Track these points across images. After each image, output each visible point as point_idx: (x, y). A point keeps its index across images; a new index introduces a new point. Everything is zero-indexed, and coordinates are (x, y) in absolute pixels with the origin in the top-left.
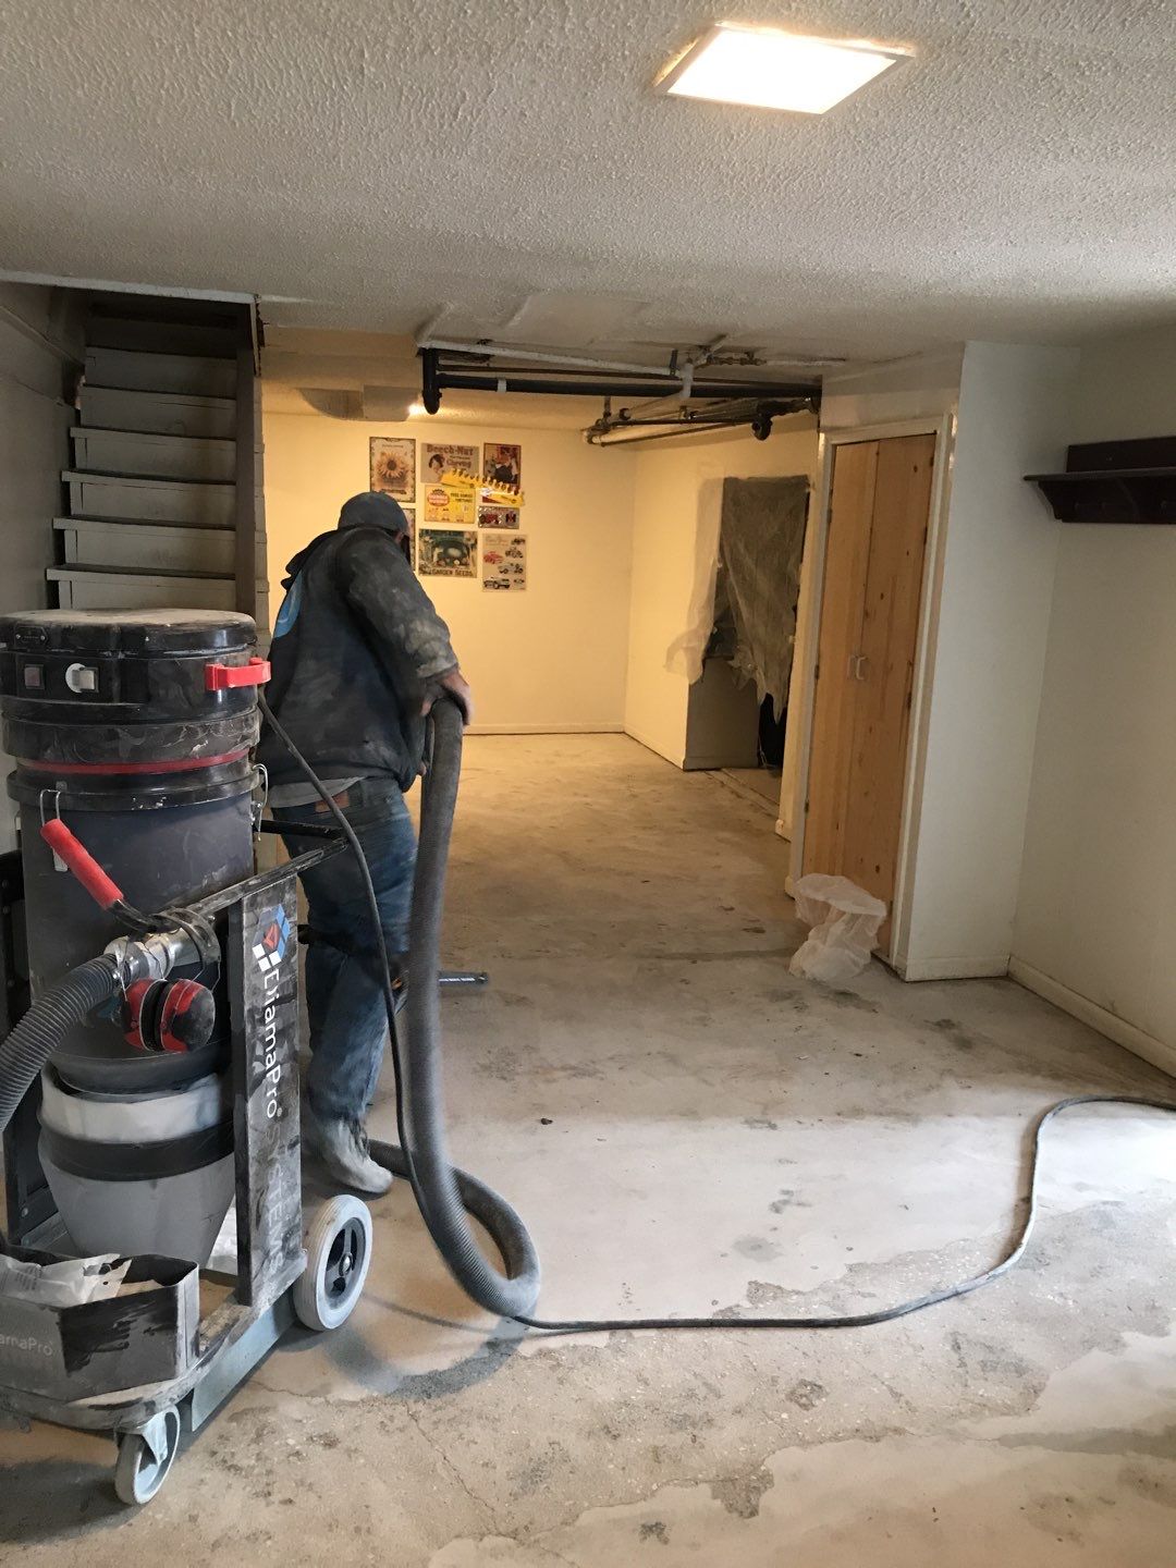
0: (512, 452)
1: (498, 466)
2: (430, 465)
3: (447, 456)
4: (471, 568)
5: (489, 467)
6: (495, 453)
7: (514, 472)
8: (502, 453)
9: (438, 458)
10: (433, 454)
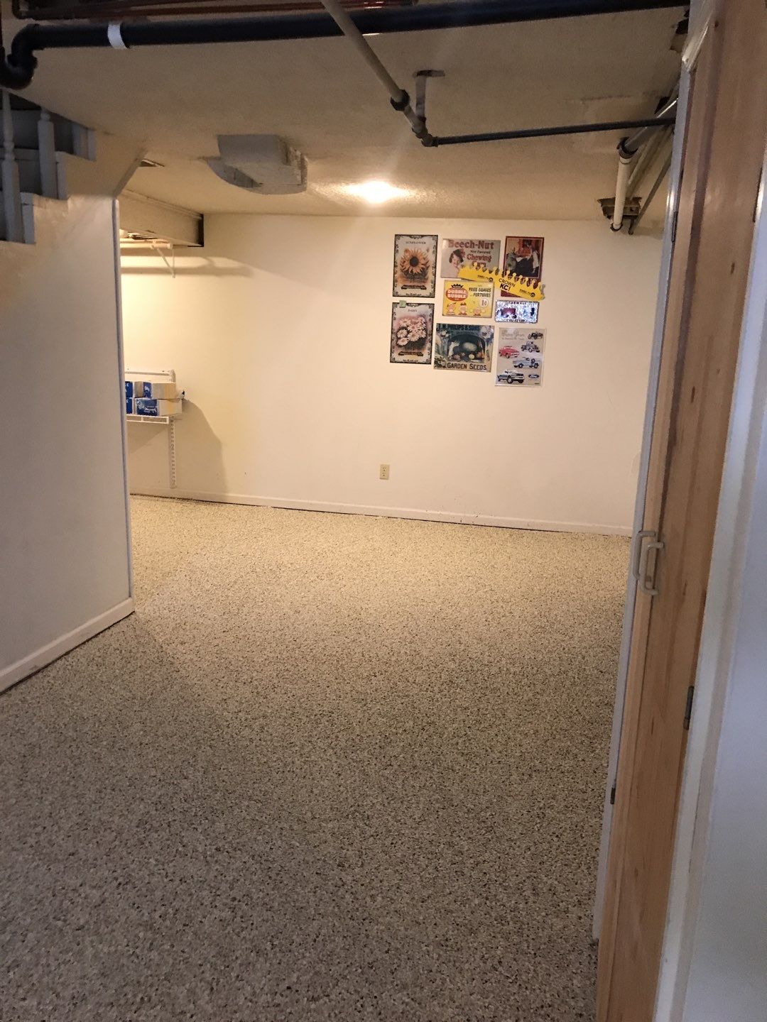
0: (535, 244)
1: (519, 259)
2: (451, 261)
3: (467, 251)
4: (486, 362)
5: (509, 261)
6: (516, 246)
7: (536, 264)
8: (524, 246)
9: (459, 254)
10: (455, 249)
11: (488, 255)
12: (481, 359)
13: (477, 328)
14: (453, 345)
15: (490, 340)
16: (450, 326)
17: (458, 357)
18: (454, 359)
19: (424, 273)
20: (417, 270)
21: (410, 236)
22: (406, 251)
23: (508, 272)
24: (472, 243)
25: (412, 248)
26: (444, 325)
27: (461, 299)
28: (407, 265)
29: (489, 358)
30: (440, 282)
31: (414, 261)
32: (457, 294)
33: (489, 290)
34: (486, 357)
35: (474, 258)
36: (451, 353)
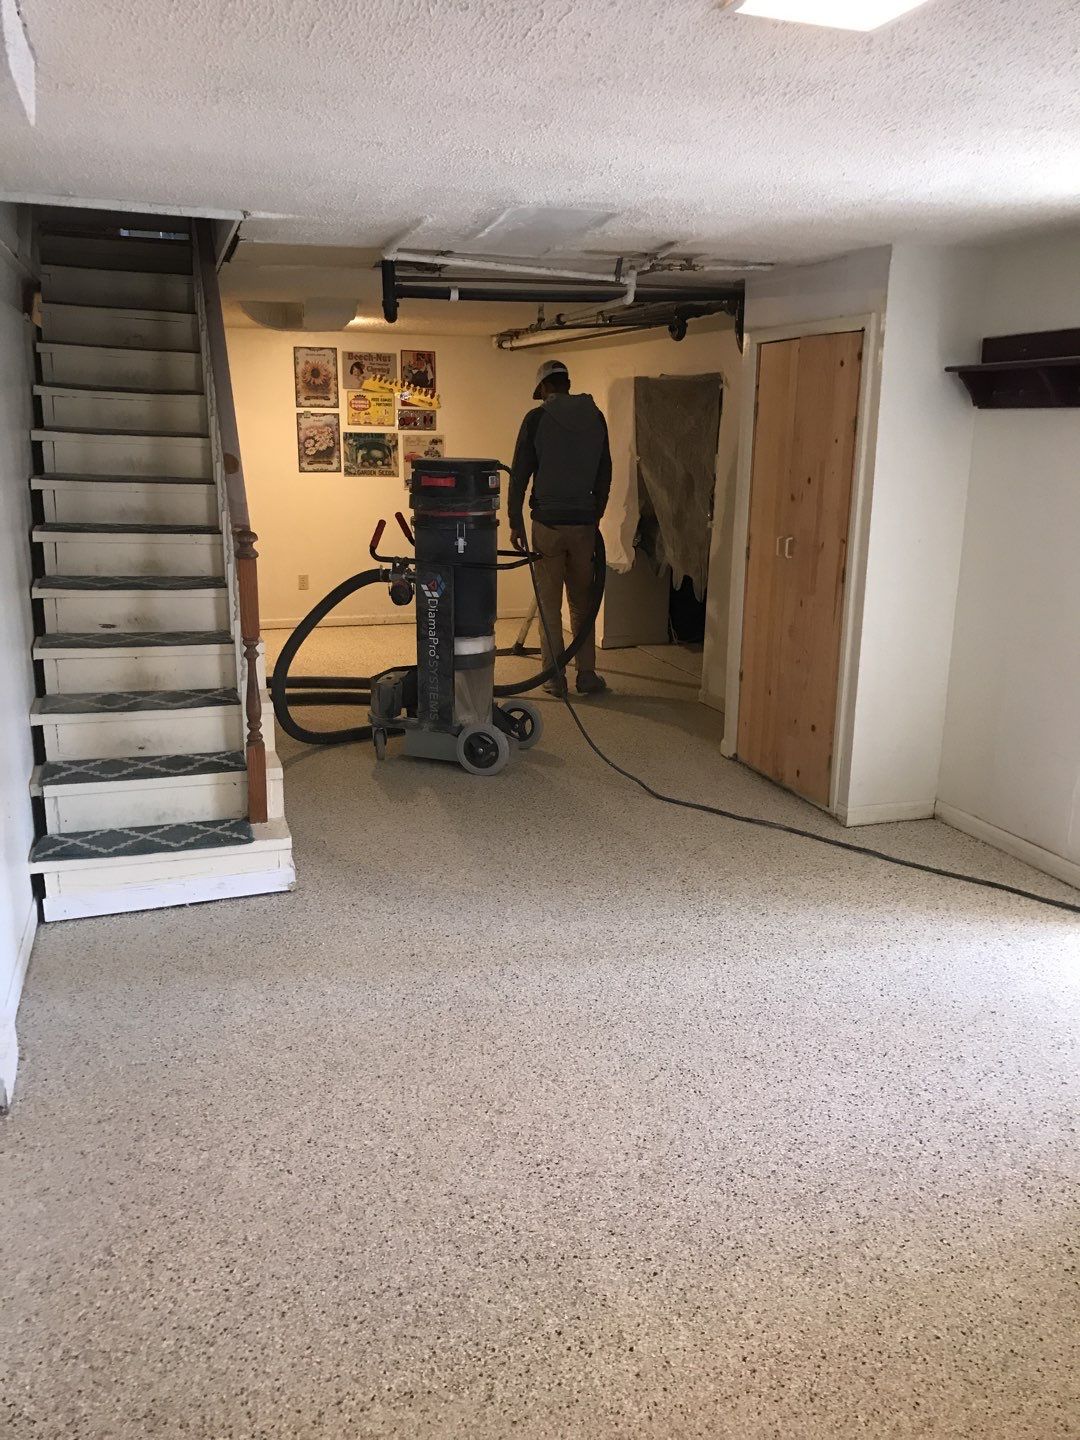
0: (427, 358)
1: (415, 372)
2: (351, 372)
3: (366, 363)
4: (393, 468)
5: (406, 372)
6: (411, 359)
7: (430, 377)
8: (418, 359)
9: (358, 365)
10: (354, 361)
11: (385, 367)
12: (389, 465)
13: (382, 436)
14: (361, 453)
15: (395, 446)
16: (356, 434)
17: (366, 464)
18: (363, 466)
19: (326, 383)
20: (319, 381)
21: (309, 348)
22: (307, 362)
23: (407, 384)
24: (369, 356)
25: (311, 360)
26: (351, 434)
27: (364, 409)
28: (308, 376)
29: (397, 465)
30: (343, 393)
31: (315, 372)
32: (361, 403)
33: (389, 400)
34: (393, 463)
35: (374, 371)
36: (359, 460)
